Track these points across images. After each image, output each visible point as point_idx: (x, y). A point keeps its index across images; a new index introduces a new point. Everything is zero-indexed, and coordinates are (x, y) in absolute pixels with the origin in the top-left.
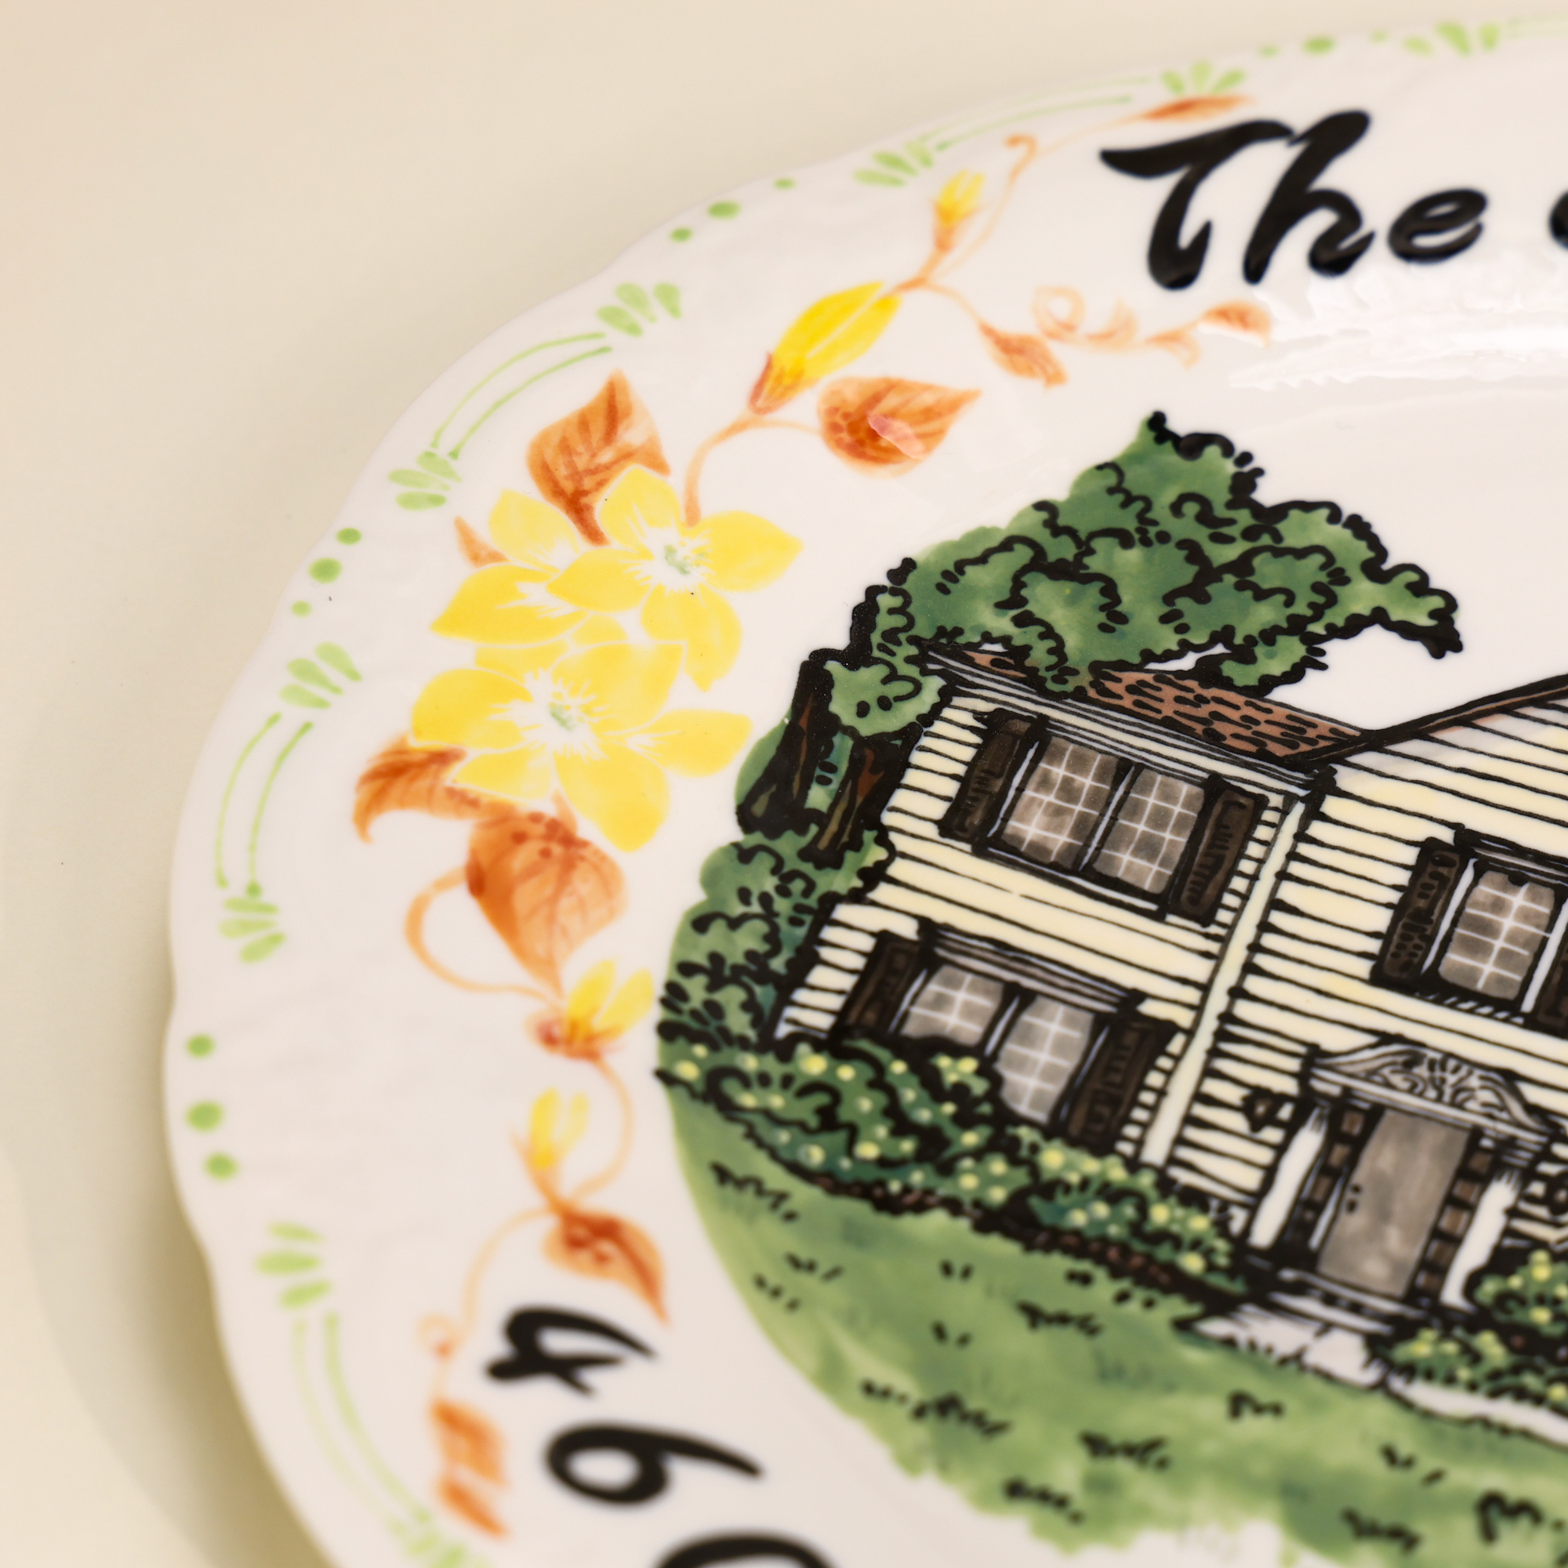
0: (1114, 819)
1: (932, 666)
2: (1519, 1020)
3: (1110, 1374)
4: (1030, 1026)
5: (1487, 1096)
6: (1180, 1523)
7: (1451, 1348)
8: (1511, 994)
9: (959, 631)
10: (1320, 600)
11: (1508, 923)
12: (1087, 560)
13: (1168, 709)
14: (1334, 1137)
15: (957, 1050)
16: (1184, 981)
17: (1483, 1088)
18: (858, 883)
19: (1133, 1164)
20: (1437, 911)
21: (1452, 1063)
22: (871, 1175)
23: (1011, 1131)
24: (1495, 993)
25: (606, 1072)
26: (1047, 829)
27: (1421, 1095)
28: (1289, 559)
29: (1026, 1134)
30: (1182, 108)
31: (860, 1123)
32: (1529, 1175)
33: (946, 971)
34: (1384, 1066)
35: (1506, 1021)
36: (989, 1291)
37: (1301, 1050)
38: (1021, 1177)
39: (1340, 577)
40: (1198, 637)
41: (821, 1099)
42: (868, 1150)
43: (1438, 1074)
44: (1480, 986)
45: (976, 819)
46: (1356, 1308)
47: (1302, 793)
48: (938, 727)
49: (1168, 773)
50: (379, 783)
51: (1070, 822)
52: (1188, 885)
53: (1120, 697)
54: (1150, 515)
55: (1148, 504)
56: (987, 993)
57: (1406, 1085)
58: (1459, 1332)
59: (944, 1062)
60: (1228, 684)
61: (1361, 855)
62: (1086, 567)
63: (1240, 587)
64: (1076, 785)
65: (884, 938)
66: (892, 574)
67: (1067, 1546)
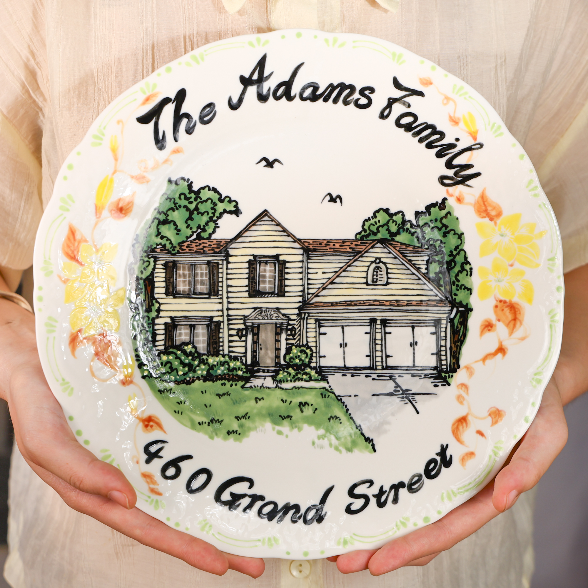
0: (194, 279)
1: (150, 256)
2: (276, 296)
3: (235, 402)
4: (197, 333)
5: (275, 315)
6: (256, 428)
7: (286, 374)
8: (273, 290)
9: (152, 246)
10: (213, 211)
11: (268, 274)
12: (168, 218)
13: (195, 249)
14: (254, 334)
15: (187, 344)
16: (218, 311)
17: (274, 313)
18: (157, 314)
19: (224, 356)
20: (255, 276)
21: (268, 310)
22: (183, 378)
23: (202, 358)
24: (270, 291)
25: (135, 384)
26: (184, 286)
27: (265, 319)
28: (204, 203)
29: (205, 357)
30: (147, 99)
31: (177, 368)
32: (287, 330)
33: (179, 327)
34: (257, 315)
35: (274, 297)
36: (210, 394)
37: (242, 317)
38: (207, 367)
39: (215, 204)
40: (194, 229)
41: (169, 365)
42: (181, 373)
43: (266, 313)
44: (267, 291)
45: (171, 290)
46: (268, 371)
47: (224, 258)
48: (157, 270)
49: (200, 264)
50: (72, 344)
51: (187, 283)
52: (212, 288)
53: (186, 250)
54: (175, 202)
55: (174, 199)
56: (187, 329)
57: (261, 318)
58: (286, 370)
59: (186, 348)
60: (203, 239)
61: (239, 269)
62: (168, 220)
63: (198, 214)
64: (185, 274)
65: (166, 324)
66: (135, 240)
67: (240, 441)
